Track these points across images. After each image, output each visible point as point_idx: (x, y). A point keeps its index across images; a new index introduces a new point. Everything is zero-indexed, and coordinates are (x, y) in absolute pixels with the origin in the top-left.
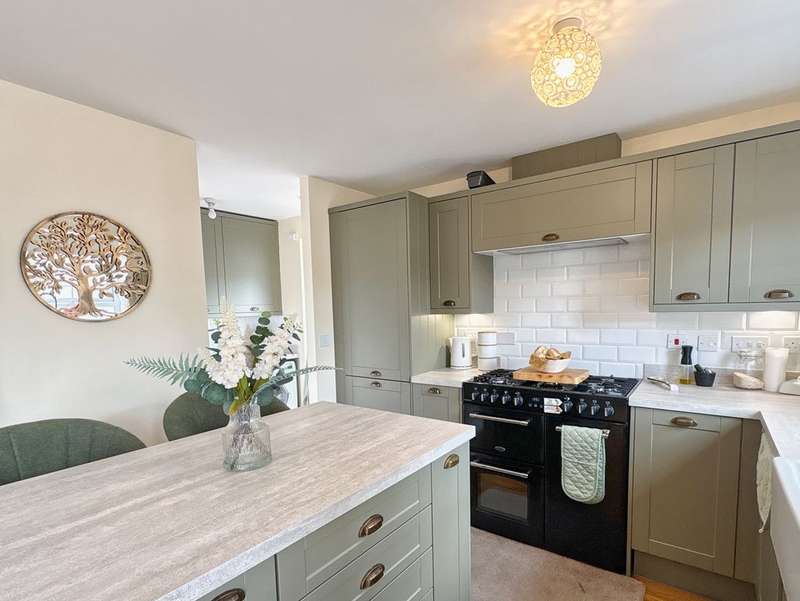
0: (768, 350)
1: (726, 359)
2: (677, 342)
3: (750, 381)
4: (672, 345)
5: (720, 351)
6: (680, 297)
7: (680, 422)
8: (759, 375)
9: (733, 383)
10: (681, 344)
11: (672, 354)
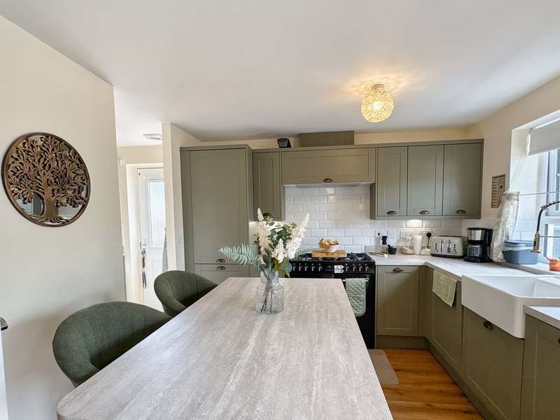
0: (415, 236)
1: (398, 241)
2: (379, 234)
3: (409, 251)
4: (377, 236)
5: (396, 238)
6: (388, 213)
7: (397, 270)
8: (412, 248)
9: (403, 252)
10: (381, 236)
11: (377, 240)
